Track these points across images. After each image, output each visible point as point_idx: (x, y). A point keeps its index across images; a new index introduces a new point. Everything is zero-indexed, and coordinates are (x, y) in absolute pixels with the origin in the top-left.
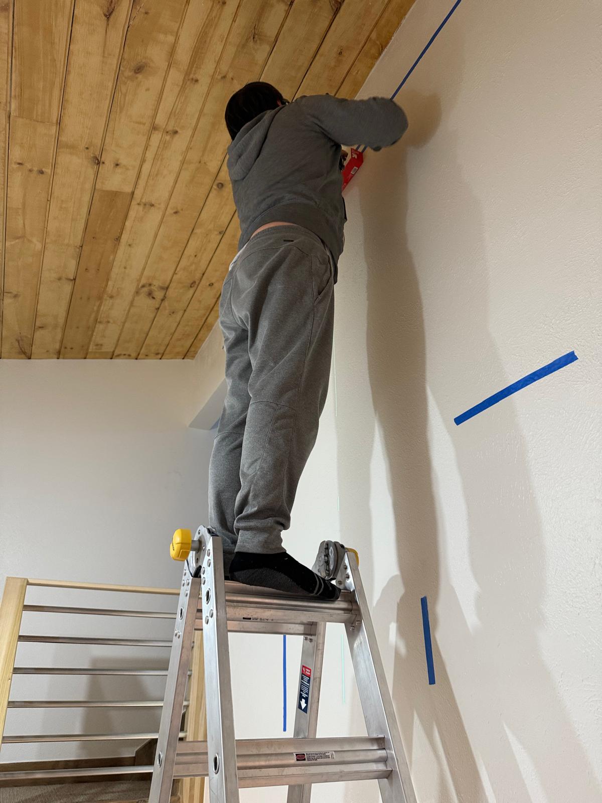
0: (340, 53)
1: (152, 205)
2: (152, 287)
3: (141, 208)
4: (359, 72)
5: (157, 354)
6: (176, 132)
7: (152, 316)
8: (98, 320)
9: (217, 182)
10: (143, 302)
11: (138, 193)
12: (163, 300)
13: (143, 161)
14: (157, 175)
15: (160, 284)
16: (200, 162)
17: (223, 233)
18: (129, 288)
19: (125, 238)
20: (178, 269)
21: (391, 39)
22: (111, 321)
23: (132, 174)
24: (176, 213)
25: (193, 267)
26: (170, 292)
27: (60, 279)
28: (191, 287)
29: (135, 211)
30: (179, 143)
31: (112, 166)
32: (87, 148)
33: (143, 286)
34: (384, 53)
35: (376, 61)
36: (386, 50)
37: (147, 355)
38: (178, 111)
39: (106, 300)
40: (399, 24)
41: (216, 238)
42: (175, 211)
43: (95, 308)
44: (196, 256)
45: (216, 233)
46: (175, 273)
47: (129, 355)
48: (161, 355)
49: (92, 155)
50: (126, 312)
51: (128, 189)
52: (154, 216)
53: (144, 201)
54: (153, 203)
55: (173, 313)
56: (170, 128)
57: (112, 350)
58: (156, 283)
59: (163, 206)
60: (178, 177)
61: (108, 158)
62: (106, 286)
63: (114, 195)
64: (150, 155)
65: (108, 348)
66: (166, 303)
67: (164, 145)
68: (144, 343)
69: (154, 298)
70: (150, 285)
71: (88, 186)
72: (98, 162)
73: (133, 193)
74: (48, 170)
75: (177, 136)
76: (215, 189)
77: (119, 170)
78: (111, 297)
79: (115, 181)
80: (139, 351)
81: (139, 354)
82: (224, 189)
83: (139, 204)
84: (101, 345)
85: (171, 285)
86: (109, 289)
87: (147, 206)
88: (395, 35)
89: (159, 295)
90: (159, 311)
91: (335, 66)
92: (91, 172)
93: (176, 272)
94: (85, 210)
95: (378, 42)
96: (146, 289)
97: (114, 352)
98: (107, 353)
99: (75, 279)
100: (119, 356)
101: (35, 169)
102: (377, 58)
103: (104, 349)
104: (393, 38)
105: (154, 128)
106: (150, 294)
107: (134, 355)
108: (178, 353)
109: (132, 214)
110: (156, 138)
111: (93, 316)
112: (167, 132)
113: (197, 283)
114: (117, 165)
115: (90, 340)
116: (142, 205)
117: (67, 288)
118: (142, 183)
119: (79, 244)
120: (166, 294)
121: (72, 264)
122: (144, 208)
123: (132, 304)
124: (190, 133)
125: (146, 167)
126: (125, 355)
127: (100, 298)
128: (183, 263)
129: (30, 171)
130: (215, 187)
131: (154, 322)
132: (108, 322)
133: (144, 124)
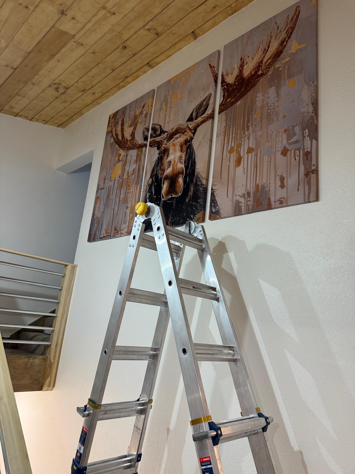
0: (215, 7)
1: (82, 45)
2: (60, 86)
3: (75, 44)
4: (219, 19)
5: (44, 121)
6: (114, 14)
7: (52, 100)
8: (18, 94)
9: (123, 45)
10: (52, 92)
11: (77, 37)
12: (63, 94)
13: (89, 21)
14: (93, 31)
15: (65, 86)
16: (120, 33)
17: (113, 70)
18: (46, 82)
19: (58, 56)
20: (79, 81)
21: (240, 9)
22: (26, 97)
23: (79, 26)
24: (93, 53)
25: (88, 82)
26: (70, 91)
27: (7, 66)
28: (82, 91)
29: (71, 44)
30: (113, 20)
31: (71, 18)
32: (61, 5)
33: (55, 84)
34: (234, 14)
35: (229, 17)
36: (236, 13)
37: (37, 120)
38: (121, 4)
39: (29, 85)
40: (247, 4)
41: (109, 71)
42: (93, 52)
43: (20, 87)
44: (93, 77)
45: (110, 69)
46: (77, 82)
47: (27, 117)
48: (45, 122)
49: (61, 9)
50: (38, 94)
51: (73, 33)
52: (81, 50)
53: (79, 41)
54: (83, 44)
55: (65, 102)
56: (112, 11)
57: (18, 112)
58: (63, 84)
59: (88, 47)
60: (104, 35)
61: (70, 14)
62: (33, 77)
63: (65, 33)
64: (94, 20)
65: (16, 110)
66: (63, 96)
67: (105, 18)
68: (39, 113)
69: (58, 91)
70: (59, 84)
71: (51, 24)
72: (63, 13)
73: (74, 36)
74: (32, 8)
75: (114, 16)
76: (121, 48)
77: (73, 21)
78: (33, 84)
79: (67, 26)
80: (34, 116)
81: (33, 118)
82: (125, 49)
83: (75, 42)
84: (13, 108)
85: (71, 87)
86: (34, 80)
87: (79, 44)
88: (243, 9)
89: (61, 90)
90: (57, 99)
91: (209, 12)
92: (56, 17)
93: (78, 82)
94: (42, 35)
95: (234, 9)
96: (56, 86)
97: (19, 113)
98: (14, 112)
99: (16, 69)
100: (21, 116)
101: (24, 4)
102: (230, 15)
103: (14, 110)
104: (241, 9)
105: (104, 8)
106: (57, 89)
107: (30, 117)
108: (56, 123)
109: (69, 45)
110: (102, 13)
111: (17, 91)
112: (110, 12)
113: (86, 90)
114: (73, 18)
115: (8, 103)
116: (77, 43)
117: (9, 72)
118: (82, 32)
119: (29, 51)
120: (65, 91)
121: (20, 60)
122: (77, 45)
123: (43, 91)
124: (122, 16)
125: (89, 25)
126: (25, 116)
127: (26, 83)
128: (84, 78)
129: (20, 4)
130: (121, 47)
131: (51, 104)
132: (24, 97)
133: (99, 4)
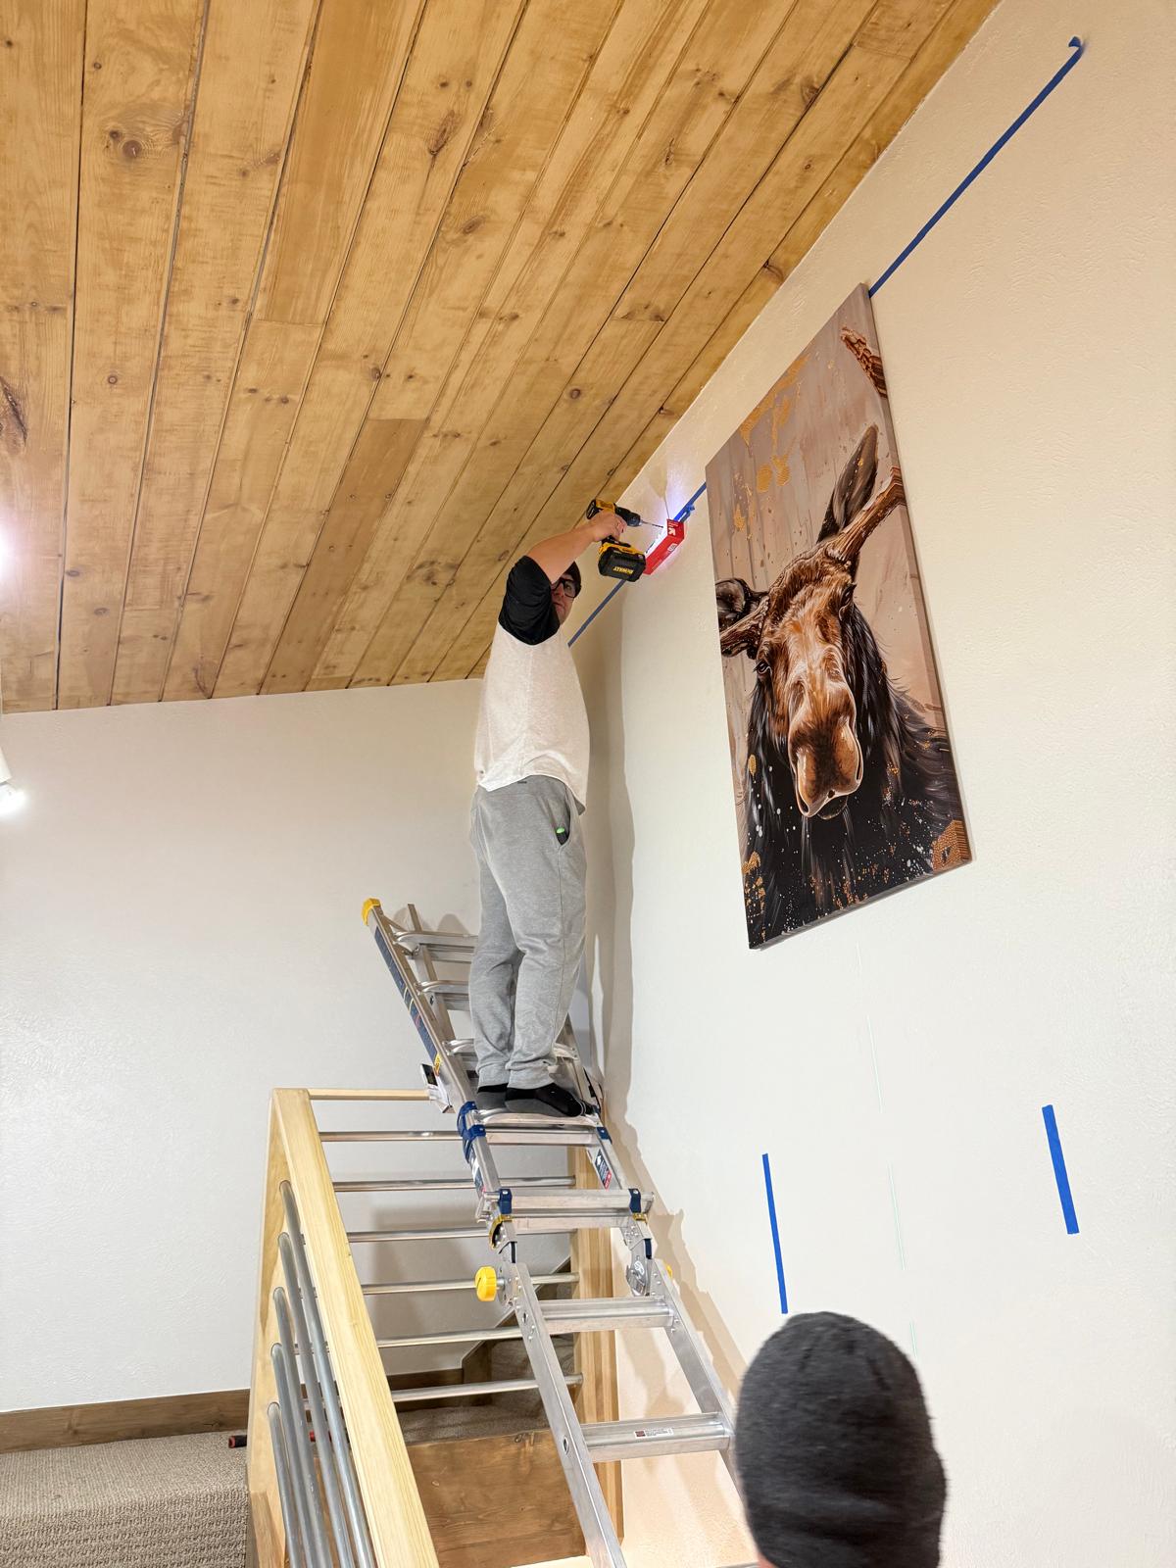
0: (808, 167)
1: (458, 435)
2: (435, 567)
3: (438, 442)
4: (835, 193)
5: (424, 674)
6: (515, 317)
7: (426, 612)
8: (336, 628)
9: (570, 388)
10: (418, 591)
11: (437, 419)
12: (449, 585)
13: (454, 367)
14: (472, 387)
15: (450, 561)
16: (547, 360)
17: (566, 469)
18: (396, 571)
19: (403, 492)
20: (483, 532)
21: (895, 135)
22: (357, 627)
23: (432, 389)
24: (494, 444)
25: (509, 528)
26: (465, 573)
27: (284, 566)
28: (499, 560)
29: (428, 445)
30: (518, 334)
31: (403, 378)
32: (366, 356)
33: (421, 566)
34: (881, 157)
35: (865, 173)
36: (885, 152)
37: (406, 678)
38: (523, 284)
39: (355, 593)
40: (913, 109)
41: (554, 476)
42: (493, 441)
43: (335, 609)
44: (515, 510)
45: (555, 469)
46: (477, 539)
47: (378, 680)
48: (429, 676)
49: (371, 367)
50: (385, 610)
51: (420, 414)
52: (459, 451)
53: (444, 430)
54: (459, 432)
55: (463, 604)
56: (507, 311)
57: (350, 674)
58: (443, 560)
59: (474, 435)
60: (507, 386)
61: (397, 370)
62: (359, 570)
63: (399, 424)
64: (466, 357)
65: (344, 672)
66: (454, 591)
67: (493, 339)
68: (405, 657)
69: (434, 584)
70: (432, 563)
71: (357, 416)
72: (378, 374)
73: (428, 419)
74: (296, 398)
75: (516, 323)
76: (566, 401)
77: (413, 384)
78: (365, 588)
79: (401, 403)
80: (394, 670)
81: (393, 677)
82: (580, 398)
83: (435, 436)
84: (334, 667)
85: (466, 560)
86: (363, 577)
87: (449, 437)
88: (904, 128)
89: (443, 577)
90: (440, 603)
91: (797, 187)
92: (365, 393)
93: (479, 538)
94: (345, 452)
95: (874, 142)
96: (424, 571)
97: (353, 675)
98: (341, 679)
99: (308, 565)
100: (360, 682)
101: (276, 396)
102: (867, 168)
103: (338, 674)
104: (899, 133)
105: (482, 314)
106: (430, 579)
107: (385, 678)
108: (459, 670)
109: (422, 452)
110: (482, 329)
111: (329, 621)
112: (501, 319)
113: (511, 553)
114: (411, 377)
115: (318, 659)
116: (441, 437)
117: (294, 578)
118: (446, 402)
119: (327, 508)
120: (455, 575)
121: (310, 539)
122: (442, 441)
123: (396, 597)
124: (538, 314)
125: (457, 378)
126: (370, 679)
127: (345, 592)
128: (491, 524)
129: (268, 400)
130: (565, 396)
131: (428, 622)
132: (353, 629)
133: (464, 309)
